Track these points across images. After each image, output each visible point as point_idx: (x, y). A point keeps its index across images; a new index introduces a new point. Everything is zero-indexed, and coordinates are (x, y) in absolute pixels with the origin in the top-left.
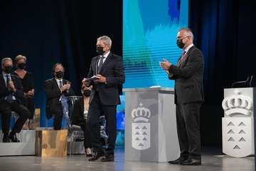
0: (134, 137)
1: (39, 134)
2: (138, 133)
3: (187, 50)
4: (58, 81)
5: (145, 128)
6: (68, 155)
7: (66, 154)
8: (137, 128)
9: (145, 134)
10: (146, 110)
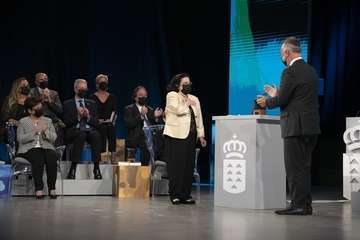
1: (117, 172)
2: (230, 173)
4: (140, 108)
5: (239, 166)
6: (151, 195)
7: (148, 194)
8: (230, 166)
9: (239, 173)
10: (241, 144)
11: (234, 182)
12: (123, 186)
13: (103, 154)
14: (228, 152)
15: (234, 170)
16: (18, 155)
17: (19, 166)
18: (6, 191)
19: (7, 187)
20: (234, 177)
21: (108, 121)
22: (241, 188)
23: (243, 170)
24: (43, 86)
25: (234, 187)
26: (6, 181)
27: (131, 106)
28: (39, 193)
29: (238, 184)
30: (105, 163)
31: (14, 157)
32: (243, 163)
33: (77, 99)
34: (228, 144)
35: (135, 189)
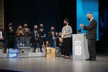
2: (77, 50)
3: (91, 21)
4: (52, 32)
6: (56, 56)
8: (77, 48)
9: (79, 50)
10: (80, 42)
11: (78, 52)
12: (48, 54)
13: (42, 46)
14: (76, 44)
15: (78, 49)
17: (20, 49)
18: (17, 56)
20: (78, 51)
22: (80, 54)
23: (80, 49)
25: (78, 54)
26: (17, 53)
27: (50, 32)
29: (79, 53)
30: (43, 48)
31: (19, 47)
33: (35, 31)
34: (76, 42)
35: (51, 55)
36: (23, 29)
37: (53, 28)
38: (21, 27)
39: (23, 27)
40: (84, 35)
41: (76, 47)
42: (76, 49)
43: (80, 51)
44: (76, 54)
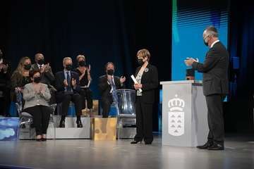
0: (170, 124)
1: (93, 122)
2: (173, 121)
5: (179, 116)
6: (117, 139)
7: (115, 137)
9: (179, 121)
10: (181, 101)
11: (176, 128)
12: (98, 132)
13: (83, 111)
14: (172, 107)
15: (176, 119)
16: (23, 111)
17: (25, 119)
18: (16, 136)
19: (16, 133)
20: (176, 124)
21: (86, 87)
22: (181, 132)
23: (182, 119)
24: (41, 62)
25: (176, 131)
26: (16, 129)
28: (39, 137)
29: (179, 129)
30: (85, 116)
31: (21, 112)
32: (182, 114)
33: (65, 71)
34: (172, 101)
35: (106, 134)
36: (33, 66)
37: (110, 66)
38: (28, 61)
39: (33, 61)
40: (193, 84)
41: (170, 114)
42: (170, 119)
43: (183, 125)
44: (170, 132)
